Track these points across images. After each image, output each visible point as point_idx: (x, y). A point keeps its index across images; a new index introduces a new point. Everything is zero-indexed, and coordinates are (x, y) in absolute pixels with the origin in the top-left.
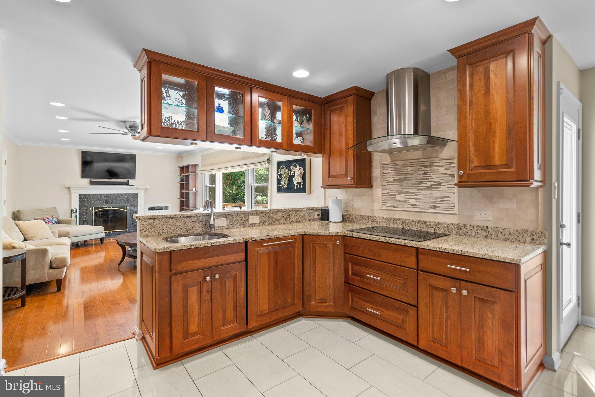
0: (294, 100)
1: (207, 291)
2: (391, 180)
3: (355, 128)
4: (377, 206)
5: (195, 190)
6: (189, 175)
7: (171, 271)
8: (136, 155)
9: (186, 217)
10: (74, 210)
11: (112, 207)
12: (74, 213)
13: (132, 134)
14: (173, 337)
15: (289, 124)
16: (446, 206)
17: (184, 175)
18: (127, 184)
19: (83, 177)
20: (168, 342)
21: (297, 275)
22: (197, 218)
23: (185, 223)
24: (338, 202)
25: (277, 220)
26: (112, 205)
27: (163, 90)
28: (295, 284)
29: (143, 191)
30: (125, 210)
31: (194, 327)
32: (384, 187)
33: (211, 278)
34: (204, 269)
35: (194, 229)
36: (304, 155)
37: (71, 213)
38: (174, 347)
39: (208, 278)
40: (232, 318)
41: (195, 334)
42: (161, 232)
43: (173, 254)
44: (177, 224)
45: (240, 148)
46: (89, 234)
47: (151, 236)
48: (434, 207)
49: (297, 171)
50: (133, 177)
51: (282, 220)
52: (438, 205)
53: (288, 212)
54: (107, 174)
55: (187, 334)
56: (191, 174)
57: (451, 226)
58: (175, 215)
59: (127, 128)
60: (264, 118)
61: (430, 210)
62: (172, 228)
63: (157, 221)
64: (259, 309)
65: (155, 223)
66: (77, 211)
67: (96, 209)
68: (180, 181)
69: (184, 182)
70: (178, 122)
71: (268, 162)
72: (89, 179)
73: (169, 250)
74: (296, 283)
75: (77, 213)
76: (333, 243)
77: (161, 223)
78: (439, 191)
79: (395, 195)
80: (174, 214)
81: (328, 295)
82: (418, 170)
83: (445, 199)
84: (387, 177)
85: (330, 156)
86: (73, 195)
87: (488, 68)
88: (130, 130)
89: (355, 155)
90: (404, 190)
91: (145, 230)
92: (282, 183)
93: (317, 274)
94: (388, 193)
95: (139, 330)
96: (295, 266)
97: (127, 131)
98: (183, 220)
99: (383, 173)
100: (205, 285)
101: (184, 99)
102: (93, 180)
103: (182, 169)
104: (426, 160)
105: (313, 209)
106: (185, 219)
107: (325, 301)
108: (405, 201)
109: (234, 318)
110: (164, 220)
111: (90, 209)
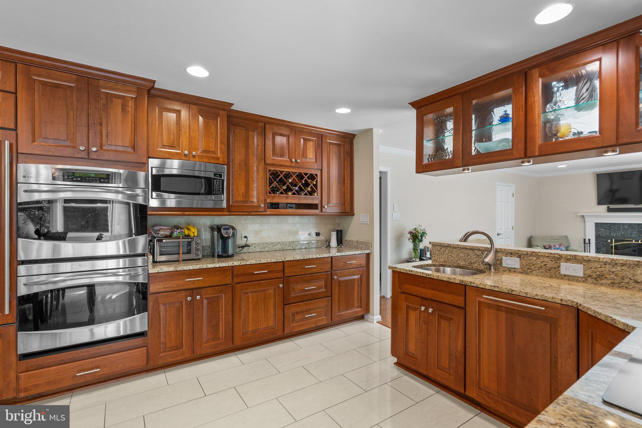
1: (424, 321)
7: (399, 288)
19: (600, 203)
20: (396, 346)
23: (468, 255)
31: (412, 347)
34: (422, 298)
35: (478, 263)
41: (413, 355)
42: (446, 259)
62: (455, 257)
63: (443, 249)
67: (616, 241)
72: (607, 206)
77: (447, 251)
80: (457, 244)
86: (587, 224)
100: (422, 314)
102: (610, 207)
106: (468, 251)
110: (449, 248)
111: (609, 241)
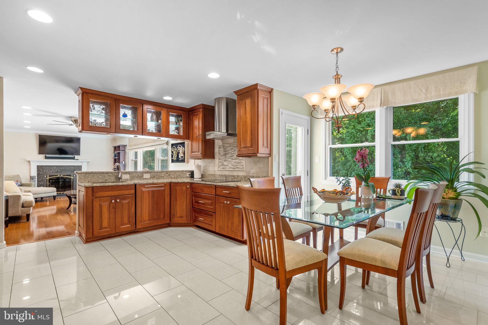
0: (170, 110)
1: (113, 207)
2: (222, 154)
3: (203, 126)
4: (216, 168)
5: (125, 163)
6: (120, 153)
7: (93, 196)
8: (80, 138)
9: (105, 173)
10: (33, 177)
11: (62, 175)
12: (33, 179)
13: (76, 125)
14: (94, 228)
15: (167, 123)
16: (241, 167)
17: (116, 152)
18: (73, 158)
19: (40, 153)
20: (91, 230)
21: (166, 204)
22: (111, 174)
24: (199, 167)
25: (162, 177)
26: (62, 173)
27: (91, 105)
28: (165, 209)
29: (86, 164)
30: (72, 178)
31: (105, 224)
32: (220, 158)
33: (115, 201)
34: (111, 197)
35: (110, 180)
36: (179, 140)
37: (31, 179)
38: (94, 233)
39: (113, 201)
40: (127, 222)
41: (106, 228)
42: (90, 181)
43: (94, 188)
44: (100, 177)
45: (137, 136)
46: (45, 192)
47: (84, 182)
48: (237, 168)
49: (181, 149)
50: (78, 153)
51: (165, 177)
52: (239, 167)
53: (169, 172)
54: (58, 152)
55: (101, 228)
56: (121, 151)
57: (242, 177)
58: (98, 172)
59: (72, 121)
60: (152, 120)
61: (237, 170)
62: (96, 179)
63: (88, 175)
64: (143, 220)
65: (87, 176)
66: (35, 178)
67: (49, 176)
68: (114, 157)
69: (117, 158)
70: (99, 123)
71: (166, 144)
72: (44, 155)
73: (92, 186)
74: (166, 207)
75: (35, 179)
76: (186, 187)
77: (90, 176)
78: (239, 160)
79: (223, 162)
81: (183, 214)
82: (232, 149)
83: (241, 163)
84: (220, 153)
85: (192, 141)
86: (32, 166)
87: (245, 103)
88: (74, 123)
89: (203, 141)
90: (227, 160)
91: (81, 179)
92: (174, 157)
93: (177, 203)
94: (221, 161)
95: (78, 231)
96: (165, 199)
97: (72, 123)
98: (103, 175)
99: (219, 151)
100: (111, 205)
101: (104, 110)
102: (47, 156)
103: (115, 148)
104: (235, 144)
105: (186, 171)
106: (104, 174)
107: (182, 217)
108: (227, 165)
109: (128, 222)
110: (92, 174)
111: (45, 176)
